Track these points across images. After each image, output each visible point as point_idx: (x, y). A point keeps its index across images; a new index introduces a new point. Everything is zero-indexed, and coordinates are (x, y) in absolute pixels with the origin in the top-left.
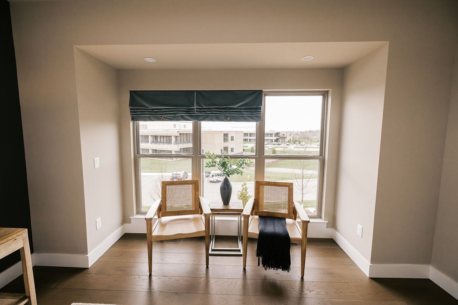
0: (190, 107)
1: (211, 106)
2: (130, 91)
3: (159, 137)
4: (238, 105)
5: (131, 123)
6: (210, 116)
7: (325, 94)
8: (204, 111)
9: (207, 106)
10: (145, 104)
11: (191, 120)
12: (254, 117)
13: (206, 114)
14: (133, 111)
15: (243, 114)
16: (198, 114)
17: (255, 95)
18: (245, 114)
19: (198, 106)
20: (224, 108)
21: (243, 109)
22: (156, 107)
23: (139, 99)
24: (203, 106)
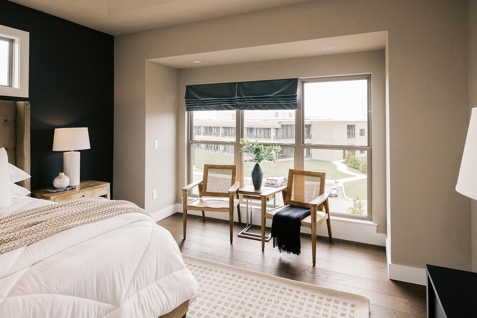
0: (232, 98)
1: (250, 96)
2: (187, 86)
3: (255, 131)
4: (274, 94)
5: (186, 113)
6: (250, 105)
7: (368, 78)
8: (244, 101)
9: (246, 96)
10: (196, 96)
11: (233, 109)
12: (291, 105)
13: (246, 103)
14: (188, 103)
15: (279, 102)
16: (239, 103)
17: (290, 83)
18: (282, 102)
19: (238, 96)
20: (261, 98)
21: (279, 97)
22: (205, 98)
23: (192, 93)
24: (243, 96)
